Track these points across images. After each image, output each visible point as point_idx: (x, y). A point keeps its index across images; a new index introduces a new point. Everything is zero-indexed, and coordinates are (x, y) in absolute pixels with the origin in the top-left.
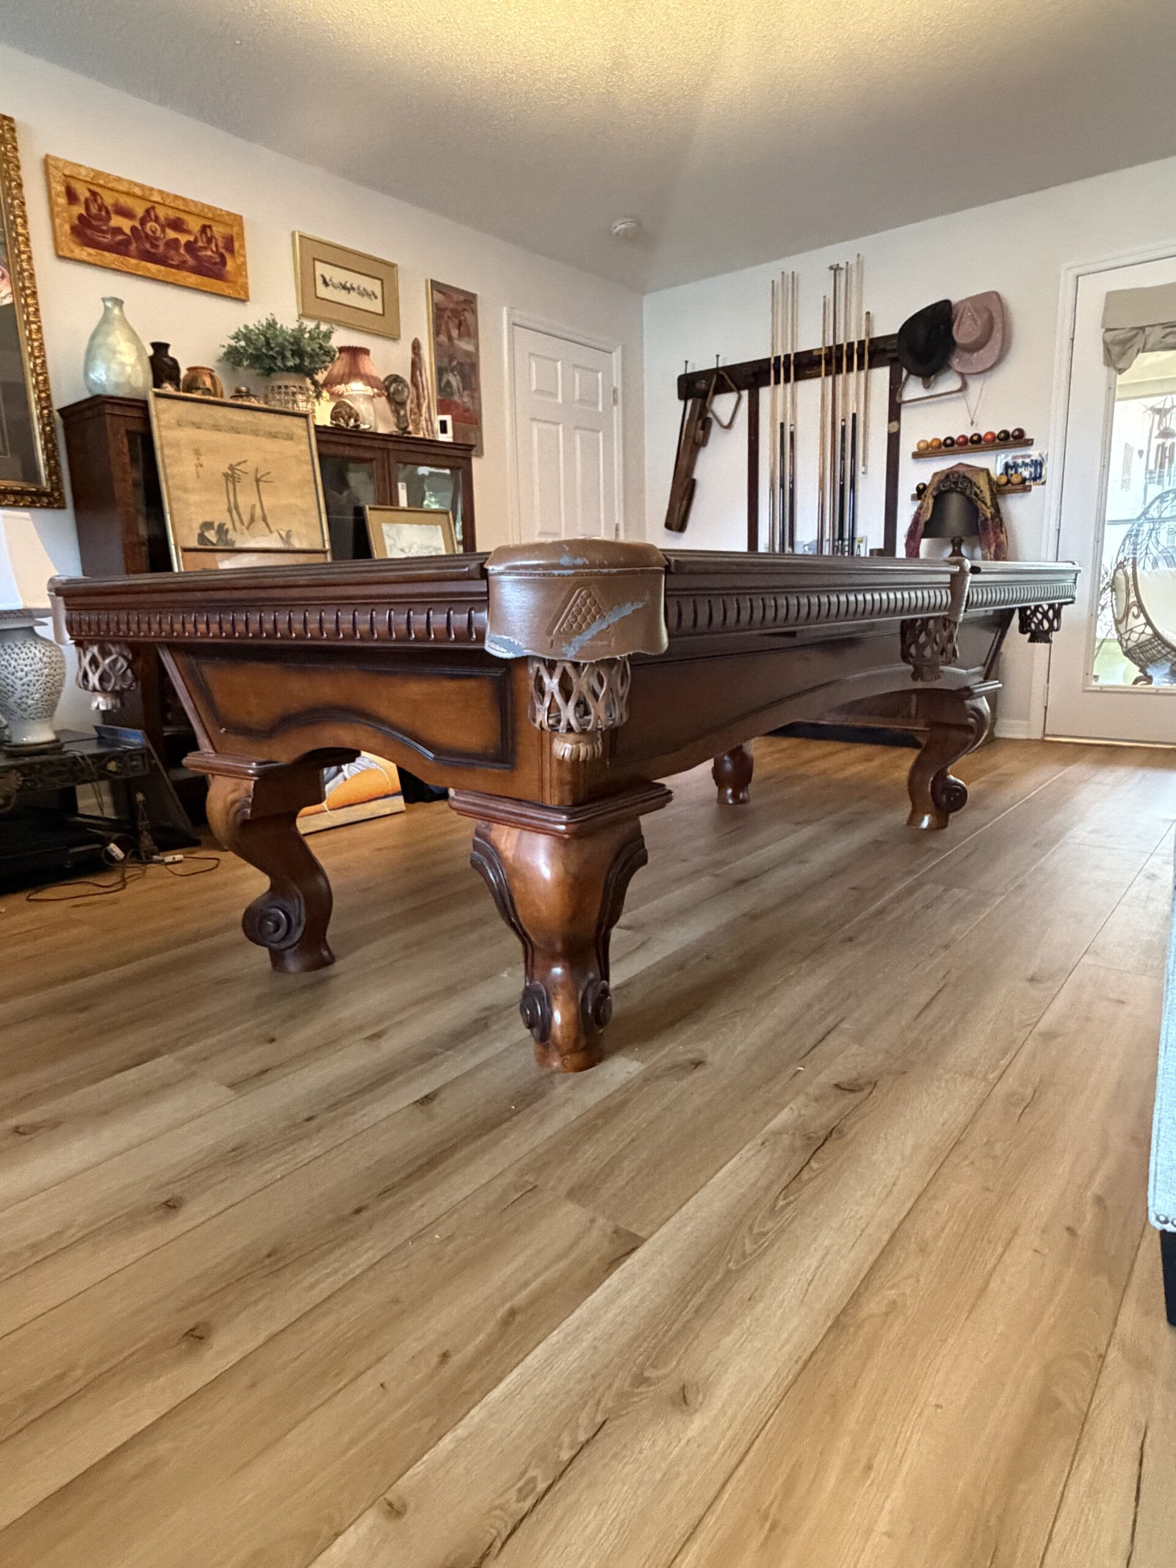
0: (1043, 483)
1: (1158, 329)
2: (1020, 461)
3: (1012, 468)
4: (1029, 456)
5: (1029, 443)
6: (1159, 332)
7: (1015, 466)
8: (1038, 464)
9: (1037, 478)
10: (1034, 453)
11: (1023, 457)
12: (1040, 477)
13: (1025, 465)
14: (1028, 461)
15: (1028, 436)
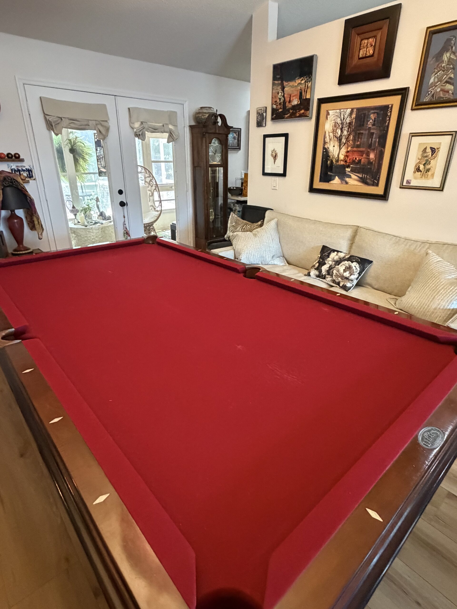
0: (34, 180)
1: (67, 120)
2: (20, 168)
3: (17, 171)
4: (24, 167)
5: (22, 160)
6: (68, 121)
7: (19, 171)
8: (29, 171)
9: (30, 176)
10: (26, 165)
11: (22, 166)
12: (32, 177)
13: (24, 171)
14: (24, 169)
15: (21, 157)
